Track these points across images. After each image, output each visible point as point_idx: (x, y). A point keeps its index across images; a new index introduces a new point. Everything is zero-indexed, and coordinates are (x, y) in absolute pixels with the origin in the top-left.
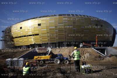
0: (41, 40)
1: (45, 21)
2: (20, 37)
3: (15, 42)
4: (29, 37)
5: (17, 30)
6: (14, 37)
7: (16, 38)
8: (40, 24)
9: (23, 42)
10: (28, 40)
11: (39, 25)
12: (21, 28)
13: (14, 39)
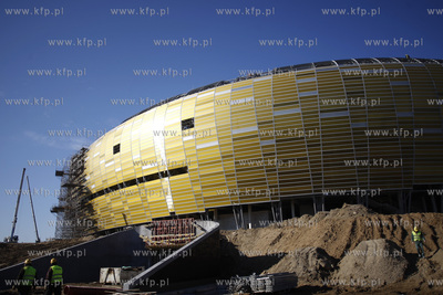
0: (198, 197)
1: (212, 104)
2: (115, 188)
3: (99, 213)
4: (147, 184)
5: (102, 162)
6: (94, 192)
7: (101, 193)
8: (192, 119)
9: (126, 208)
10: (144, 199)
11: (188, 124)
12: (117, 149)
13: (95, 200)
